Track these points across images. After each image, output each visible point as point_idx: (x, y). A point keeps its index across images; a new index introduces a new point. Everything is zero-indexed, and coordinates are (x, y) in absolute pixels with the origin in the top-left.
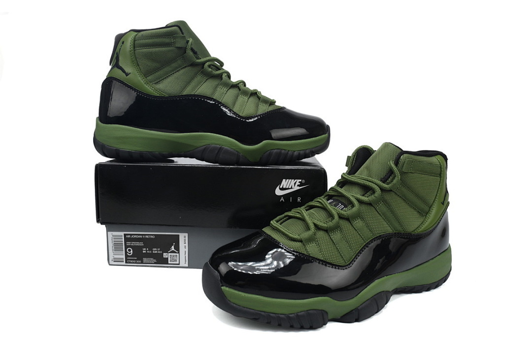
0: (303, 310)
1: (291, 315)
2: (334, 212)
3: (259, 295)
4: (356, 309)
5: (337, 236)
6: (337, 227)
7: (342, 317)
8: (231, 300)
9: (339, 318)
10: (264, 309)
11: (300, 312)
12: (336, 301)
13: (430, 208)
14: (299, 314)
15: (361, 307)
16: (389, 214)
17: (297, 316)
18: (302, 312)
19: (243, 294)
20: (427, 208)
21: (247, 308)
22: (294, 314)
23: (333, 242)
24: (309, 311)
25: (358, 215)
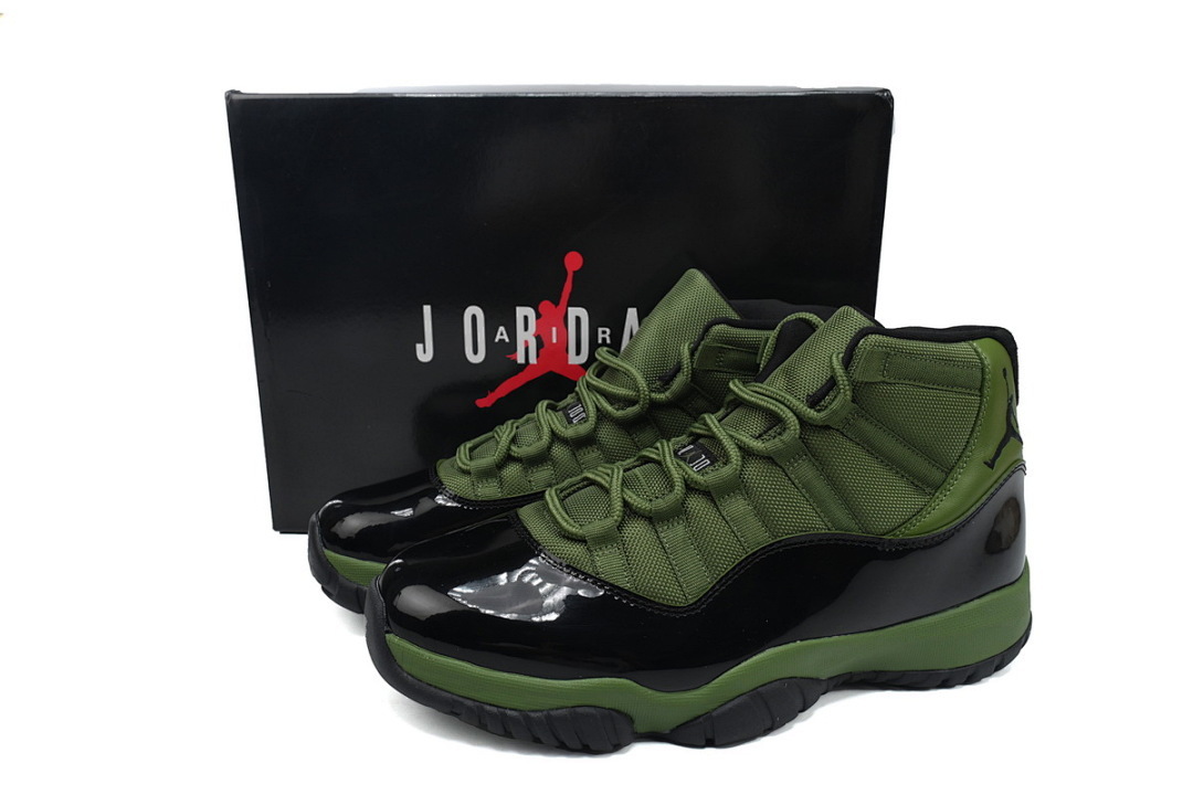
0: (566, 705)
1: (532, 715)
2: (676, 475)
3: (463, 660)
4: (707, 716)
5: (675, 533)
6: (678, 512)
7: (673, 730)
8: (404, 666)
9: (667, 732)
10: (472, 694)
11: (557, 709)
12: (650, 692)
13: (947, 474)
14: (553, 713)
15: (719, 711)
16: (820, 486)
17: (549, 717)
18: (562, 708)
19: (427, 654)
20: (937, 475)
21: (435, 687)
22: (542, 711)
23: (664, 548)
24: (579, 710)
25: (736, 486)
